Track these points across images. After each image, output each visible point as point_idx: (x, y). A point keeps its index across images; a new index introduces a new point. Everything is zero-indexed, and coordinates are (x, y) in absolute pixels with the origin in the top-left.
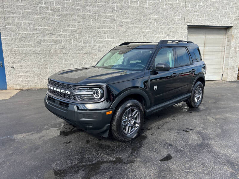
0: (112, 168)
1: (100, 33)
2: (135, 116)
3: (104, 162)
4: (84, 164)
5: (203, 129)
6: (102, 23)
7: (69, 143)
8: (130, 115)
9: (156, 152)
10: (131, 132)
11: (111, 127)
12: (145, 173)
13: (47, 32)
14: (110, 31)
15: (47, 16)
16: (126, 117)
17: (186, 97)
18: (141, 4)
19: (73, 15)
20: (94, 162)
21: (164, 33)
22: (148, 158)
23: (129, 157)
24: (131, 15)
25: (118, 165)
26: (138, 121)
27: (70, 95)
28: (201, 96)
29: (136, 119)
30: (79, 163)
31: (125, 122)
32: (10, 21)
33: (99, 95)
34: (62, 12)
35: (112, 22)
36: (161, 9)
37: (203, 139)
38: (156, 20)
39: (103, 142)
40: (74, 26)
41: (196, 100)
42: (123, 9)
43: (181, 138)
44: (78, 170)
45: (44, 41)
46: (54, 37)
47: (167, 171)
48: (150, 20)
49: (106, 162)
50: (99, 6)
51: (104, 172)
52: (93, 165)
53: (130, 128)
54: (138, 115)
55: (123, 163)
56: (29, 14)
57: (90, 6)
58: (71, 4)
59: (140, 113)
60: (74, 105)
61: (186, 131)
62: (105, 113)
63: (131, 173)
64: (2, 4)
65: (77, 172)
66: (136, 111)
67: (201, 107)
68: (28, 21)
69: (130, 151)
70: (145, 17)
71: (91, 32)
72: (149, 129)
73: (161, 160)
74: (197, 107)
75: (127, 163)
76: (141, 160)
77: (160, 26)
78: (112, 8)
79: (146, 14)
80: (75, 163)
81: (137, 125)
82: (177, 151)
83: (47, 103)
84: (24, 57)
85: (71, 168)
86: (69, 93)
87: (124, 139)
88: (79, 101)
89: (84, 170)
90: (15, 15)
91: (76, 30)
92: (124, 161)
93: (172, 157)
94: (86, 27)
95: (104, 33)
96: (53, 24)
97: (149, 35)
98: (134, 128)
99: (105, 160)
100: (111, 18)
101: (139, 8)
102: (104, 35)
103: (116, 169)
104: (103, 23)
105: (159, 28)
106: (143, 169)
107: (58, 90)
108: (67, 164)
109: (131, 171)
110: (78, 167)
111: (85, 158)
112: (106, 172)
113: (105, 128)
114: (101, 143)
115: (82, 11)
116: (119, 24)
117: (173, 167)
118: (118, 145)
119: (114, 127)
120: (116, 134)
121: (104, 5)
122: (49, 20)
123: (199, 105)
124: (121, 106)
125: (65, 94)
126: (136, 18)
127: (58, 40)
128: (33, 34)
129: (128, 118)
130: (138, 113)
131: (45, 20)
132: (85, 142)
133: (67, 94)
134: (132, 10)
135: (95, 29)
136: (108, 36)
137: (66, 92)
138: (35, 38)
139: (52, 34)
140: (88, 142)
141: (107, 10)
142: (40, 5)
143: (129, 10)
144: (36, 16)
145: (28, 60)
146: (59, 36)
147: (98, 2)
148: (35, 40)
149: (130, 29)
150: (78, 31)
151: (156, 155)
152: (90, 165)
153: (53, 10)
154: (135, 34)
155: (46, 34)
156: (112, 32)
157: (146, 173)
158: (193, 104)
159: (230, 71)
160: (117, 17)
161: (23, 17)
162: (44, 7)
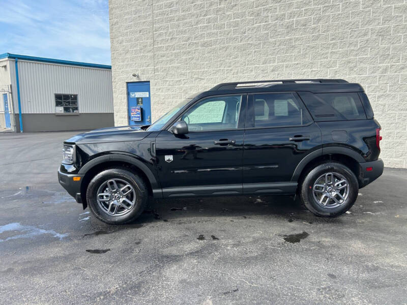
1: (265, 72)
6: (270, 54)
8: (115, 190)
13: (196, 76)
14: (283, 65)
15: (197, 54)
18: (346, 7)
19: (227, 48)
21: (402, 57)
24: (324, 32)
32: (159, 66)
34: (213, 47)
35: (287, 50)
36: (395, 8)
38: (382, 34)
40: (228, 65)
42: (309, 24)
46: (203, 82)
48: (365, 35)
50: (266, 28)
56: (177, 55)
57: (253, 30)
58: (227, 33)
64: (152, 47)
68: (176, 64)
70: (355, 31)
71: (252, 71)
77: (393, 44)
78: (288, 27)
79: (358, 25)
90: (164, 58)
91: (231, 70)
94: (244, 64)
95: (273, 70)
96: (203, 64)
97: (362, 65)
100: (286, 44)
101: (343, 16)
102: (273, 73)
104: (272, 54)
105: (388, 49)
115: (241, 40)
116: (299, 52)
121: (275, 25)
122: (198, 59)
126: (334, 37)
127: (207, 86)
128: (180, 81)
131: (194, 61)
134: (326, 22)
135: (258, 66)
136: (278, 74)
138: (181, 86)
139: (201, 79)
141: (280, 31)
142: (190, 41)
143: (320, 24)
144: (184, 57)
147: (266, 22)
148: (181, 88)
149: (321, 59)
150: (232, 72)
153: (203, 45)
154: (330, 67)
155: (194, 79)
156: (287, 67)
160: (297, 39)
161: (171, 60)
162: (193, 44)
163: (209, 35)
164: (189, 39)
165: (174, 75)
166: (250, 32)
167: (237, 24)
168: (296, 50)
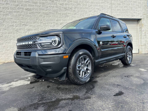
0: (70, 104)
2: (87, 64)
3: (62, 99)
4: (44, 102)
5: (141, 75)
7: (32, 88)
8: (83, 62)
9: (108, 90)
10: (84, 77)
11: (67, 70)
12: (102, 106)
13: (23, 24)
15: (23, 13)
16: (79, 63)
17: (122, 56)
19: (40, 13)
20: (53, 100)
22: (102, 95)
23: (85, 95)
25: (76, 101)
26: (90, 68)
27: (32, 44)
28: (131, 57)
29: (88, 66)
30: (40, 101)
31: (79, 67)
33: (56, 43)
34: (32, 11)
37: (144, 80)
39: (61, 86)
40: (40, 20)
41: (128, 59)
43: (125, 80)
44: (38, 107)
45: (20, 29)
46: (27, 27)
47: (124, 103)
49: (65, 99)
50: (57, 7)
51: (63, 107)
52: (52, 102)
53: (84, 73)
54: (89, 63)
55: (81, 99)
56: (10, 12)
58: (39, 6)
59: (91, 61)
60: (36, 52)
61: (128, 77)
62: (63, 57)
63: (89, 106)
65: (36, 108)
66: (88, 59)
67: (132, 65)
68: (10, 17)
69: (85, 91)
71: (52, 23)
72: (98, 77)
73: (114, 96)
74: (129, 65)
75: (84, 99)
76: (96, 96)
80: (36, 101)
81: (89, 71)
82: (126, 88)
83: (16, 57)
84: (7, 40)
85: (31, 106)
86: (31, 43)
87: (79, 82)
88: (40, 48)
89: (43, 107)
91: (42, 22)
92: (81, 98)
93: (123, 93)
95: (61, 24)
96: (27, 18)
98: (86, 74)
99: (63, 98)
103: (75, 104)
104: (60, 18)
106: (100, 103)
107: (23, 43)
108: (28, 103)
109: (89, 104)
110: (38, 104)
111: (45, 97)
112: (65, 107)
113: (63, 71)
114: (59, 87)
115: (46, 10)
117: (128, 99)
118: (75, 88)
119: (71, 70)
120: (72, 76)
122: (24, 16)
123: (130, 63)
124: (75, 53)
125: (28, 45)
127: (30, 29)
128: (13, 25)
129: (82, 64)
130: (89, 61)
131: (21, 16)
132: (46, 87)
133: (30, 45)
135: (54, 21)
137: (29, 43)
139: (26, 25)
140: (48, 87)
142: (18, 7)
144: (15, 14)
145: (9, 42)
146: (30, 26)
148: (14, 29)
150: (43, 23)
151: (109, 92)
152: (49, 102)
153: (27, 9)
157: (104, 106)
158: (126, 62)
159: (143, 47)
160: (69, 13)
161: (6, 14)
162: (21, 8)
163: (30, 5)
164: (18, 5)
165: (9, 22)
166: (50, 8)
167: (43, 4)
168: (69, 17)
